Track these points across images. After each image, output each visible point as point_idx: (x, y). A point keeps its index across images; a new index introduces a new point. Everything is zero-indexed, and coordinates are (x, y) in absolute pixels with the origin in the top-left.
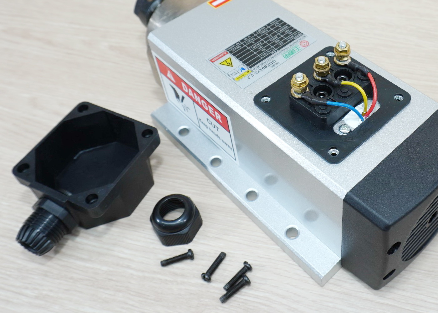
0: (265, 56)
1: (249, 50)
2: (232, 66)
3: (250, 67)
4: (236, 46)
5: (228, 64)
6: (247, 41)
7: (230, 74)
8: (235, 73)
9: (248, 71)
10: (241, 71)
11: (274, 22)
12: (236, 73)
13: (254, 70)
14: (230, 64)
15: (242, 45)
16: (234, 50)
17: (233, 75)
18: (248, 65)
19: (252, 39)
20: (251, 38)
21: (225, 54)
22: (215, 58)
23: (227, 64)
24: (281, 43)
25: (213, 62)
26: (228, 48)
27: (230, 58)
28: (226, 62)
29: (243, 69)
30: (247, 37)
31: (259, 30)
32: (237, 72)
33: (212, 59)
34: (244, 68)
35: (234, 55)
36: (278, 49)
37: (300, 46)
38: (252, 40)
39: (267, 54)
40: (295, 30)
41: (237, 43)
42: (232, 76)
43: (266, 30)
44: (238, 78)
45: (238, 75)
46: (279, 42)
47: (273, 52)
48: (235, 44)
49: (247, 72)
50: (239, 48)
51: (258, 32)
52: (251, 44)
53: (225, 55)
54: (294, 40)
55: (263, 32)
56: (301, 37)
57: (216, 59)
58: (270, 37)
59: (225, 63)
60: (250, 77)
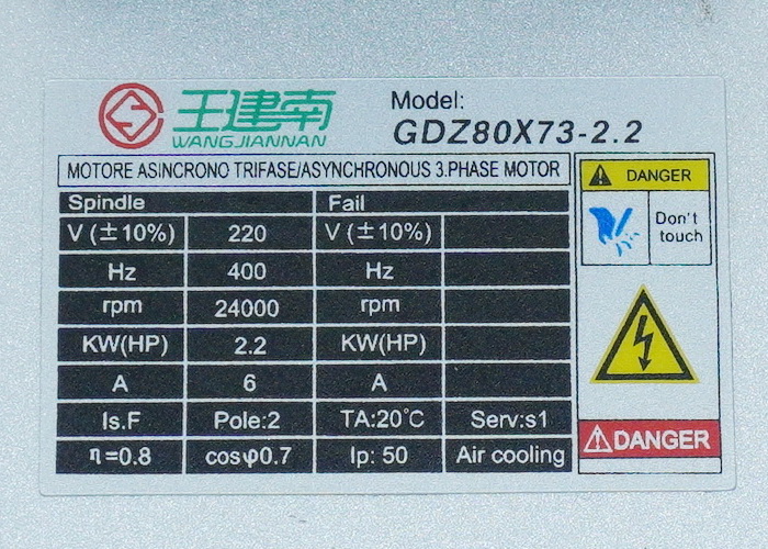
0: (413, 220)
1: (461, 343)
2: (643, 299)
3: (559, 200)
4: (490, 446)
5: (649, 338)
6: (406, 429)
7: (699, 250)
8: (678, 229)
9: (594, 182)
10: (629, 211)
11: (112, 456)
12: (667, 228)
13: (563, 161)
14: (643, 319)
15: (460, 417)
16: (531, 421)
17: (686, 228)
18: (558, 232)
19: (362, 418)
20: (362, 429)
21: (597, 433)
22: (678, 454)
23: (658, 341)
24: (248, 234)
25: (713, 427)
26: (547, 467)
27: (603, 375)
28: (644, 362)
29: (606, 223)
30: (377, 466)
31: (259, 468)
32: (656, 229)
33: (699, 453)
34: (591, 224)
35: (560, 380)
36: (301, 200)
37: (171, 118)
38: (371, 409)
39: (390, 221)
40: (70, 270)
41: (465, 467)
42: (703, 225)
43: (225, 429)
44: (686, 175)
45: (670, 201)
46: (241, 259)
47: (353, 209)
48: (487, 466)
49: (606, 181)
50: (489, 409)
51: (278, 455)
52: (402, 380)
53: (609, 426)
54: (154, 201)
55: (253, 421)
56: (96, 182)
57: (682, 440)
58: (252, 345)
59: (662, 360)
60: (619, 131)
